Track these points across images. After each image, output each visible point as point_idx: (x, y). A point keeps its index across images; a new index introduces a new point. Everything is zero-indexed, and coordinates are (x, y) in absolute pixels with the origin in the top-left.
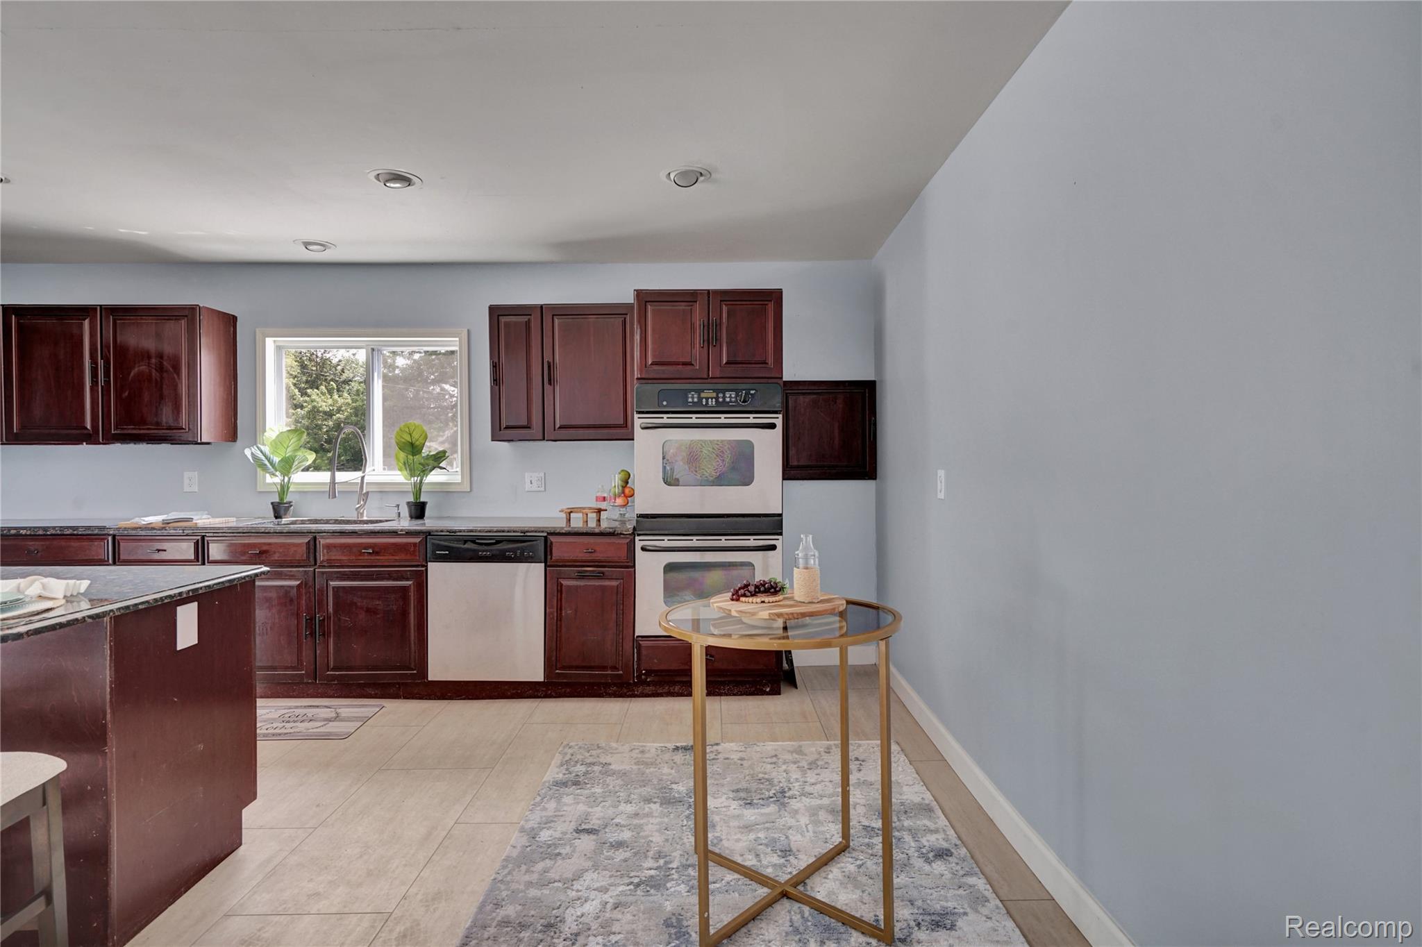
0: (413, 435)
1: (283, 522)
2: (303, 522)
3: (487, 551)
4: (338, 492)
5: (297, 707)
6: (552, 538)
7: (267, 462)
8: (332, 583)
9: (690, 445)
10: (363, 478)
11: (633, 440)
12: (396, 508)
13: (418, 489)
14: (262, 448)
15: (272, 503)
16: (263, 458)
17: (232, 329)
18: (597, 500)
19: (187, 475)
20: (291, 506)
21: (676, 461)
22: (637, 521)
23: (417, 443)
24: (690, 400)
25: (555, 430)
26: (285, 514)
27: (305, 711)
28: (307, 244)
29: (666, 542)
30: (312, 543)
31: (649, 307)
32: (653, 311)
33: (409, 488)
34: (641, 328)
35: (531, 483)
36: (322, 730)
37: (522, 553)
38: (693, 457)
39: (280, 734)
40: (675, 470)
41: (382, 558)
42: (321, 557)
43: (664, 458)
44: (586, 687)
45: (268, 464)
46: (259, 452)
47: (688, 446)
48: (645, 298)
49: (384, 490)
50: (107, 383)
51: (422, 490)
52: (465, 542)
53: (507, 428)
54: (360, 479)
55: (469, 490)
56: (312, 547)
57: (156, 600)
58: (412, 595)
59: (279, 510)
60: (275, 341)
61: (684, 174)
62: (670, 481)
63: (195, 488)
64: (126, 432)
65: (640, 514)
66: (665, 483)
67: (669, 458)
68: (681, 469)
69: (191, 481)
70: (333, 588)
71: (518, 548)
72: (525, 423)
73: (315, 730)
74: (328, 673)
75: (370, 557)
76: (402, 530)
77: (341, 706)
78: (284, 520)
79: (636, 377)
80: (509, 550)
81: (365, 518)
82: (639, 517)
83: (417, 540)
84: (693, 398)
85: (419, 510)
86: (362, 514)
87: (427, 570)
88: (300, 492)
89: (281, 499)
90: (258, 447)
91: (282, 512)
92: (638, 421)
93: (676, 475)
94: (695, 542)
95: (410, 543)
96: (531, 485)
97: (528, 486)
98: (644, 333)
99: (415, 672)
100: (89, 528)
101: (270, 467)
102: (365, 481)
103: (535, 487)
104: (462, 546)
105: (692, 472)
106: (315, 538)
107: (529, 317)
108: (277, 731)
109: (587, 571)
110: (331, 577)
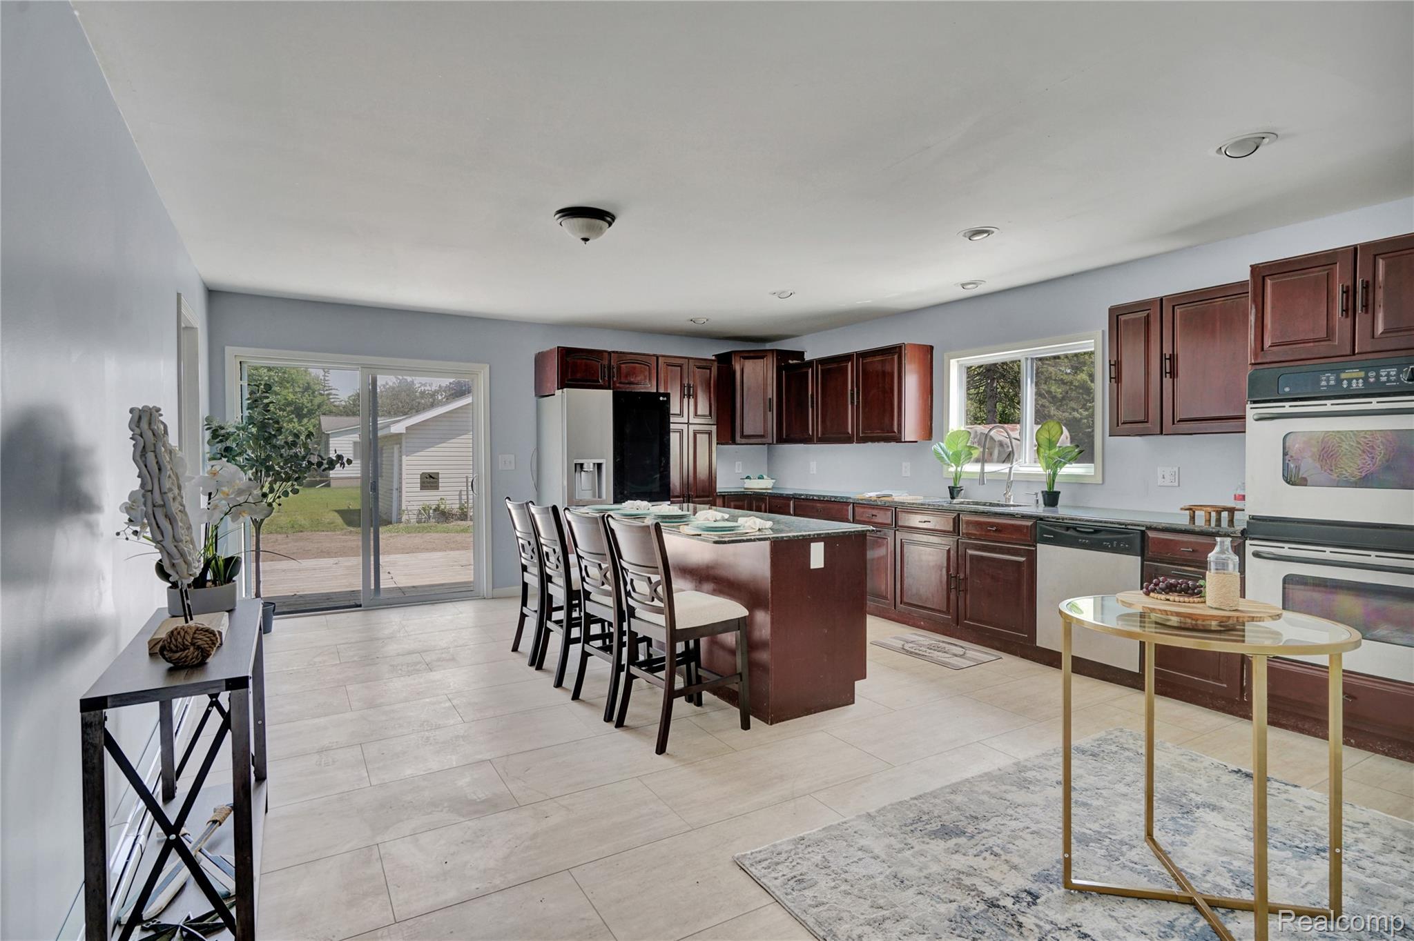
0: (1051, 432)
1: (954, 502)
2: (968, 503)
3: (1085, 539)
4: (987, 480)
5: (943, 642)
6: (1151, 534)
7: (944, 456)
8: (970, 552)
9: (1323, 438)
10: (1011, 468)
11: (1245, 432)
12: (1035, 496)
13: (1052, 478)
14: (942, 444)
15: (949, 487)
16: (942, 453)
17: (929, 356)
18: (1235, 499)
19: (904, 464)
20: (962, 490)
21: (1303, 458)
22: (1248, 522)
23: (1054, 439)
24: (1324, 383)
25: (1173, 423)
26: (957, 496)
27: (944, 645)
28: (963, 286)
29: (1286, 550)
30: (957, 518)
31: (1269, 282)
32: (1273, 285)
33: (1044, 479)
34: (1256, 308)
35: (1164, 478)
36: (947, 660)
37: (1118, 544)
38: (1328, 452)
39: (920, 654)
40: (1301, 469)
41: (1003, 535)
42: (963, 528)
43: (1285, 454)
44: (1189, 693)
45: (946, 457)
46: (939, 448)
47: (1320, 440)
48: (1261, 273)
49: (1028, 480)
50: (858, 402)
51: (1056, 481)
52: (1068, 528)
53: (1123, 423)
54: (1008, 469)
55: (1101, 482)
56: (957, 521)
57: (794, 536)
58: (1025, 569)
59: (954, 492)
60: (958, 361)
61: (1239, 144)
62: (1293, 478)
63: (908, 474)
64: (867, 435)
65: (1253, 516)
66: (1288, 483)
67: (1293, 455)
68: (1308, 466)
69: (906, 468)
70: (970, 555)
71: (1115, 540)
72: (1142, 418)
73: (943, 659)
74: (966, 622)
75: (995, 534)
76: (1017, 514)
77: (970, 649)
78: (955, 501)
79: (1249, 363)
80: (1106, 540)
81: (1012, 503)
82: (1253, 519)
83: (1029, 523)
84: (1328, 381)
85: (1051, 498)
86: (1009, 499)
87: (1036, 549)
88: (970, 479)
89: (955, 484)
90: (939, 444)
91: (955, 494)
92: (1251, 412)
93: (1302, 474)
94: (1328, 553)
95: (1024, 526)
96: (1163, 480)
97: (1160, 481)
98: (1261, 312)
99: (1026, 636)
100: (842, 498)
101: (947, 459)
102: (1013, 472)
103: (1167, 482)
104: (1064, 532)
105: (1325, 471)
106: (959, 515)
107: (1148, 312)
108: (920, 652)
109: (1186, 571)
110: (968, 546)
